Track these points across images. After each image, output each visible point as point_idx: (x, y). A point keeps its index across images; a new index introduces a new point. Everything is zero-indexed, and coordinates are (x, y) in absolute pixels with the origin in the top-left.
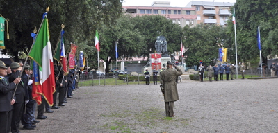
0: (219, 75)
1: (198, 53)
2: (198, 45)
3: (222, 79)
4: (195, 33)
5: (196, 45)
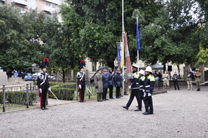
1: (12, 50)
5: (8, 36)
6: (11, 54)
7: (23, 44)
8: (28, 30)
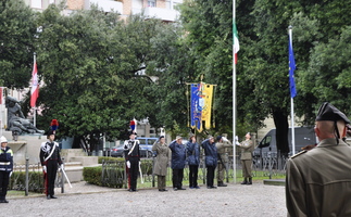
0: (186, 172)
1: (87, 98)
2: (89, 73)
3: (193, 184)
4: (80, 35)
5: (81, 71)
6: (87, 105)
7: (110, 84)
8: (122, 56)
